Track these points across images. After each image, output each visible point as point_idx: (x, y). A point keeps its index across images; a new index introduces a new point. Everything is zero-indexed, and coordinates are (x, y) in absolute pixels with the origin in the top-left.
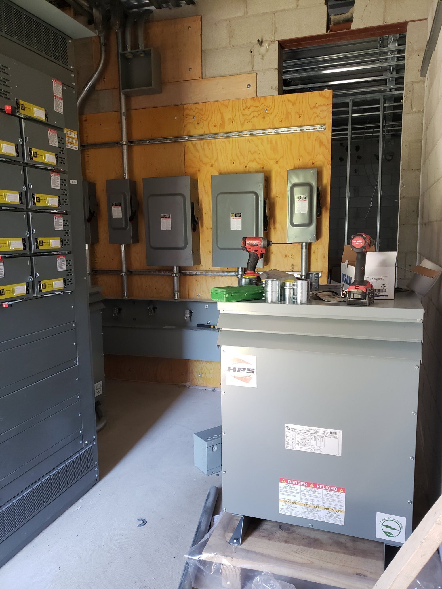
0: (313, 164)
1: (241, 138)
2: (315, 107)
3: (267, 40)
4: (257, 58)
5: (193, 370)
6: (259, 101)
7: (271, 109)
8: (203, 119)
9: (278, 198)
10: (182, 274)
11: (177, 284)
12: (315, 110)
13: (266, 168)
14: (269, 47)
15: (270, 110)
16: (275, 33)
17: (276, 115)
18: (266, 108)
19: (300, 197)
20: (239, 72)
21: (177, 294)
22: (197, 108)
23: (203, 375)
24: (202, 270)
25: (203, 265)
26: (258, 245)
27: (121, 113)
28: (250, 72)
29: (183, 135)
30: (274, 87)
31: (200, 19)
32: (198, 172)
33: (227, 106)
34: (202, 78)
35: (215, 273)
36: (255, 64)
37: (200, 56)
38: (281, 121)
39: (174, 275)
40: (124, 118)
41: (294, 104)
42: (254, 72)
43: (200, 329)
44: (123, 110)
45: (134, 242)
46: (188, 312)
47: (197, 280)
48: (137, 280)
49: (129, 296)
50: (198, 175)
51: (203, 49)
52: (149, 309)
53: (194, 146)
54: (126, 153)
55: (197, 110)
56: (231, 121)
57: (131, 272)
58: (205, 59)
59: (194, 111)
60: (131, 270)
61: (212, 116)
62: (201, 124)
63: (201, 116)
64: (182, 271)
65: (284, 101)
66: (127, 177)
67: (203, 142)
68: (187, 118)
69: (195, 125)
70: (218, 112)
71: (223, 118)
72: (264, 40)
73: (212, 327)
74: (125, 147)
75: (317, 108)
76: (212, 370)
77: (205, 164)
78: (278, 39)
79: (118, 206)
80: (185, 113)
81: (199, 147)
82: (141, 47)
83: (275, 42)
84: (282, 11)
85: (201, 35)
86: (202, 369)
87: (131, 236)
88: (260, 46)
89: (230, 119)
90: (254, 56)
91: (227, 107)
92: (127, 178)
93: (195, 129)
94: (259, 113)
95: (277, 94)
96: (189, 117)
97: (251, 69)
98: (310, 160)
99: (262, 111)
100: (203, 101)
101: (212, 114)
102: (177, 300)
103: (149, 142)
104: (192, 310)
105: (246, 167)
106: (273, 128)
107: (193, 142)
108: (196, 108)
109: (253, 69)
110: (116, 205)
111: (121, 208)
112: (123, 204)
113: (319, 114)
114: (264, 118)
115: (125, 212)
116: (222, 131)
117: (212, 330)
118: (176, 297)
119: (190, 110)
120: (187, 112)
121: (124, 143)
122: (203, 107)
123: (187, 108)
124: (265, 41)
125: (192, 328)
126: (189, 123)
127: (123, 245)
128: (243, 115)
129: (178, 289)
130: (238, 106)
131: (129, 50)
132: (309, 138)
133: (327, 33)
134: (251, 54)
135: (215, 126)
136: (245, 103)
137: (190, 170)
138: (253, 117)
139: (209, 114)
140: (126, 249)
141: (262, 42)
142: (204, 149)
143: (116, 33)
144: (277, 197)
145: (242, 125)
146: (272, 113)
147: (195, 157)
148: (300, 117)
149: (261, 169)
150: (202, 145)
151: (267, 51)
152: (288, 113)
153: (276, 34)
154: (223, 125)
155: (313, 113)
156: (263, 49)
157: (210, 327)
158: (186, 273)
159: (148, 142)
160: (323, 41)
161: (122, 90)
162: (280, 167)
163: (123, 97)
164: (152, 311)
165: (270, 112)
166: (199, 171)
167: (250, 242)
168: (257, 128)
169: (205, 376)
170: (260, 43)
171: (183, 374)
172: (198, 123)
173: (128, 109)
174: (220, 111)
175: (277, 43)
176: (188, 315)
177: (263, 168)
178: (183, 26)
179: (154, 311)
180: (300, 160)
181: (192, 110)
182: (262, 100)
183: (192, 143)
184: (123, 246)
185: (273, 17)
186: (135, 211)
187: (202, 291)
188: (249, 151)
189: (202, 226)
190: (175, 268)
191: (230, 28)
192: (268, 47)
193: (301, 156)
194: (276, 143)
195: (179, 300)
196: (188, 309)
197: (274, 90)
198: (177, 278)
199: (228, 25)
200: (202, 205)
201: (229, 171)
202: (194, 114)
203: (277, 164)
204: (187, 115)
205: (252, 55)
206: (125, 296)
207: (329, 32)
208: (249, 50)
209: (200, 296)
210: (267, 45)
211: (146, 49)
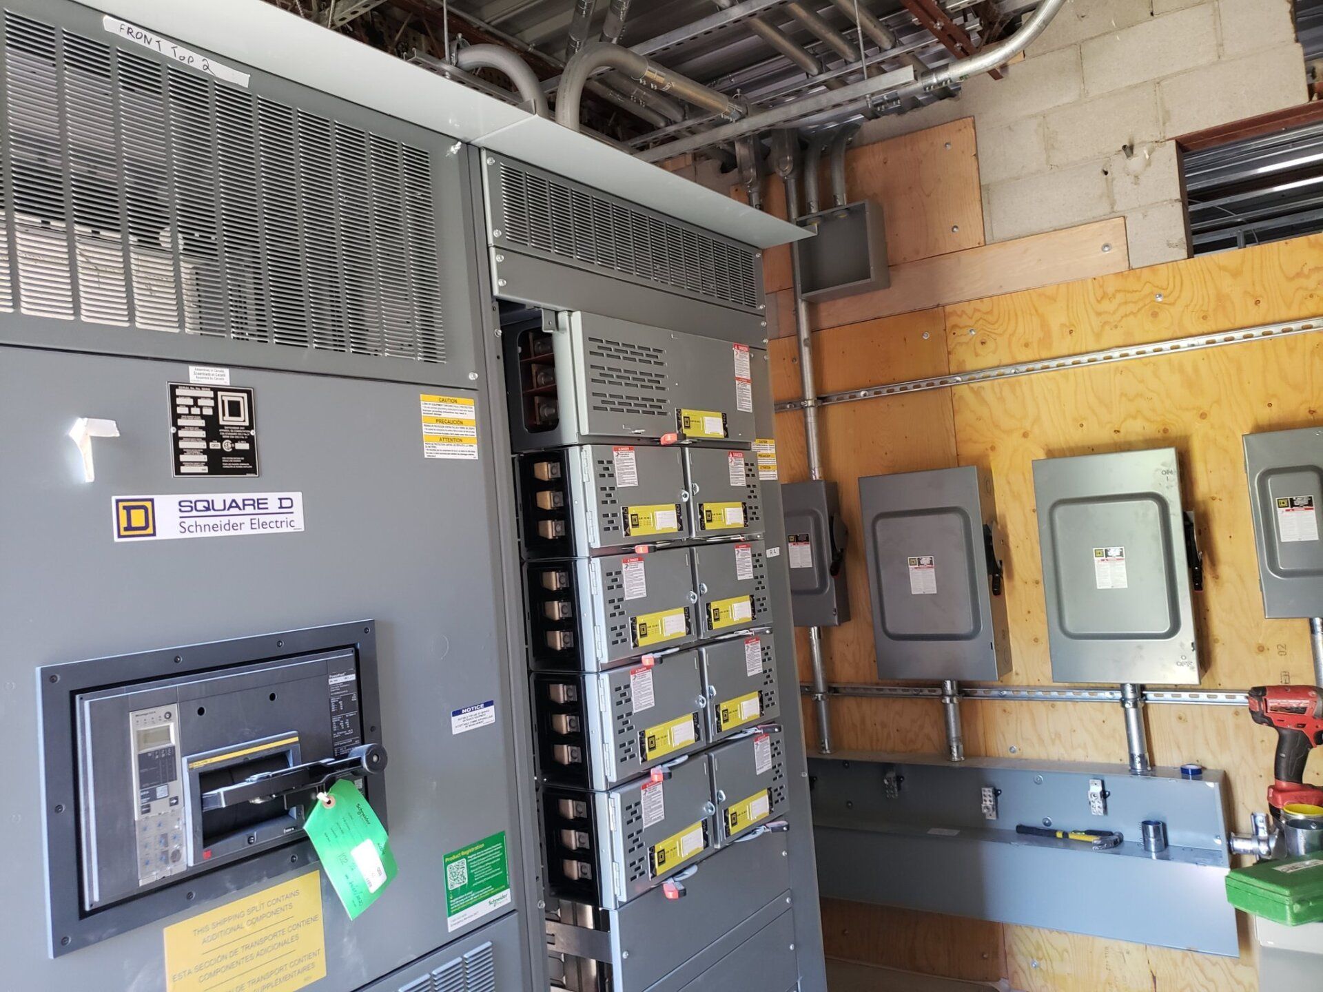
0: (1312, 412)
1: (1097, 366)
2: (1298, 275)
3: (1143, 143)
4: (1122, 183)
5: (1015, 948)
6: (1139, 278)
7: (1172, 292)
8: (996, 331)
9: (1216, 503)
10: (966, 696)
11: (955, 722)
12: (1302, 282)
13: (1175, 431)
14: (1153, 155)
15: (1170, 294)
16: (1164, 124)
17: (1187, 306)
18: (1157, 291)
19: (1292, 500)
20: (1076, 219)
21: (958, 747)
22: (979, 310)
23: (1043, 965)
24: (1018, 686)
25: (1019, 671)
26: (1308, 709)
27: (799, 340)
28: (1105, 217)
29: (947, 372)
30: (1175, 241)
31: (971, 125)
32: (991, 453)
33: (1053, 299)
34: (985, 245)
35: (1055, 694)
36: (1117, 197)
37: (978, 197)
38: (1205, 318)
39: (948, 700)
40: (806, 352)
41: (1236, 274)
42: (1117, 215)
43: (1026, 840)
44: (804, 334)
45: (840, 622)
46: (988, 793)
47: (1005, 711)
48: (850, 709)
49: (834, 748)
50: (991, 458)
51: (982, 184)
52: (886, 782)
53: (977, 393)
54: (813, 424)
55: (977, 315)
56: (1068, 330)
57: (836, 690)
58: (989, 203)
59: (971, 318)
60: (834, 686)
61: (1017, 323)
62: (990, 345)
63: (989, 326)
64: (965, 689)
65: (1208, 270)
66: (816, 475)
67: (999, 384)
68: (954, 334)
69: (975, 349)
70: (1031, 314)
71: (1044, 325)
72: (1136, 142)
73: (1059, 835)
74: (811, 413)
75: (1308, 277)
76: (1067, 952)
77: (1009, 432)
78: (1174, 136)
79: (801, 541)
80: (949, 324)
81: (989, 395)
82: (841, 201)
83: (1167, 142)
84: (1178, 73)
85: (976, 155)
86: (1038, 947)
87: (835, 606)
88: (1128, 156)
89: (1063, 325)
90: (1113, 179)
91: (1055, 301)
92: (818, 478)
93: (977, 355)
94: (1141, 304)
95: (1186, 257)
96: (958, 332)
97: (1108, 210)
98: (1301, 404)
99: (1147, 301)
100: (990, 294)
101: (1017, 319)
102: (957, 765)
103: (865, 395)
104: (997, 788)
105: (1118, 431)
106: (1183, 335)
107: (972, 385)
108: (976, 310)
109: (1112, 208)
110: (797, 540)
111: (809, 546)
112: (812, 537)
113: (1316, 289)
114: (1155, 315)
115: (818, 554)
116: (1044, 355)
117: (1061, 844)
118: (955, 755)
119: (960, 316)
120: (952, 321)
121: (810, 403)
122: (993, 307)
123: (954, 313)
124: (1140, 143)
125: (1000, 836)
126: (961, 344)
127: (816, 628)
128: (1099, 314)
129: (960, 735)
130: (1083, 296)
131: (814, 211)
132: (1291, 350)
133: (1311, 103)
134: (1105, 176)
135: (1026, 345)
136: (1101, 286)
137: (970, 450)
138: (1126, 315)
139: (1009, 319)
140: (822, 637)
141: (1132, 148)
142: (1001, 399)
143: (785, 182)
144: (1214, 499)
145: (1098, 336)
146: (1176, 300)
147: (979, 419)
148: (1257, 302)
149: (1159, 435)
150: (997, 390)
151: (1148, 163)
152: (1221, 299)
153: (1167, 124)
154: (1046, 340)
155: (1297, 289)
156: (1136, 162)
157: (1055, 836)
158: (976, 692)
159: (862, 393)
160: (1299, 118)
161: (803, 293)
162: (1212, 426)
163: (802, 308)
164: (893, 789)
165: (1171, 299)
166: (993, 448)
167: (1279, 701)
168: (1138, 339)
169: (1050, 967)
170: (1129, 149)
171: (985, 956)
172: (983, 343)
173: (814, 330)
174: (1036, 311)
175: (1173, 143)
176: (988, 802)
177: (1165, 431)
178: (932, 143)
179: (899, 788)
180: (1270, 405)
181: (966, 314)
182: (1146, 274)
183: (972, 389)
184: (814, 630)
185: (1157, 91)
186: (842, 550)
187: (1023, 739)
188: (1122, 394)
189: (1010, 576)
190: (948, 683)
191: (1046, 130)
192: (1149, 155)
193: (1274, 396)
194: (1196, 370)
195: (963, 765)
196: (987, 786)
197: (1176, 249)
198: (954, 709)
199: (1039, 125)
200: (1006, 527)
201: (1072, 444)
202: (970, 323)
203: (1204, 419)
204: (955, 326)
205: (1106, 179)
206: (824, 748)
207: (1315, 98)
208: (1100, 170)
209: (1018, 753)
210: (1146, 152)
211: (852, 205)
